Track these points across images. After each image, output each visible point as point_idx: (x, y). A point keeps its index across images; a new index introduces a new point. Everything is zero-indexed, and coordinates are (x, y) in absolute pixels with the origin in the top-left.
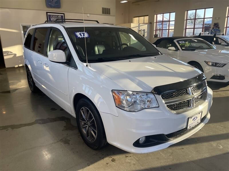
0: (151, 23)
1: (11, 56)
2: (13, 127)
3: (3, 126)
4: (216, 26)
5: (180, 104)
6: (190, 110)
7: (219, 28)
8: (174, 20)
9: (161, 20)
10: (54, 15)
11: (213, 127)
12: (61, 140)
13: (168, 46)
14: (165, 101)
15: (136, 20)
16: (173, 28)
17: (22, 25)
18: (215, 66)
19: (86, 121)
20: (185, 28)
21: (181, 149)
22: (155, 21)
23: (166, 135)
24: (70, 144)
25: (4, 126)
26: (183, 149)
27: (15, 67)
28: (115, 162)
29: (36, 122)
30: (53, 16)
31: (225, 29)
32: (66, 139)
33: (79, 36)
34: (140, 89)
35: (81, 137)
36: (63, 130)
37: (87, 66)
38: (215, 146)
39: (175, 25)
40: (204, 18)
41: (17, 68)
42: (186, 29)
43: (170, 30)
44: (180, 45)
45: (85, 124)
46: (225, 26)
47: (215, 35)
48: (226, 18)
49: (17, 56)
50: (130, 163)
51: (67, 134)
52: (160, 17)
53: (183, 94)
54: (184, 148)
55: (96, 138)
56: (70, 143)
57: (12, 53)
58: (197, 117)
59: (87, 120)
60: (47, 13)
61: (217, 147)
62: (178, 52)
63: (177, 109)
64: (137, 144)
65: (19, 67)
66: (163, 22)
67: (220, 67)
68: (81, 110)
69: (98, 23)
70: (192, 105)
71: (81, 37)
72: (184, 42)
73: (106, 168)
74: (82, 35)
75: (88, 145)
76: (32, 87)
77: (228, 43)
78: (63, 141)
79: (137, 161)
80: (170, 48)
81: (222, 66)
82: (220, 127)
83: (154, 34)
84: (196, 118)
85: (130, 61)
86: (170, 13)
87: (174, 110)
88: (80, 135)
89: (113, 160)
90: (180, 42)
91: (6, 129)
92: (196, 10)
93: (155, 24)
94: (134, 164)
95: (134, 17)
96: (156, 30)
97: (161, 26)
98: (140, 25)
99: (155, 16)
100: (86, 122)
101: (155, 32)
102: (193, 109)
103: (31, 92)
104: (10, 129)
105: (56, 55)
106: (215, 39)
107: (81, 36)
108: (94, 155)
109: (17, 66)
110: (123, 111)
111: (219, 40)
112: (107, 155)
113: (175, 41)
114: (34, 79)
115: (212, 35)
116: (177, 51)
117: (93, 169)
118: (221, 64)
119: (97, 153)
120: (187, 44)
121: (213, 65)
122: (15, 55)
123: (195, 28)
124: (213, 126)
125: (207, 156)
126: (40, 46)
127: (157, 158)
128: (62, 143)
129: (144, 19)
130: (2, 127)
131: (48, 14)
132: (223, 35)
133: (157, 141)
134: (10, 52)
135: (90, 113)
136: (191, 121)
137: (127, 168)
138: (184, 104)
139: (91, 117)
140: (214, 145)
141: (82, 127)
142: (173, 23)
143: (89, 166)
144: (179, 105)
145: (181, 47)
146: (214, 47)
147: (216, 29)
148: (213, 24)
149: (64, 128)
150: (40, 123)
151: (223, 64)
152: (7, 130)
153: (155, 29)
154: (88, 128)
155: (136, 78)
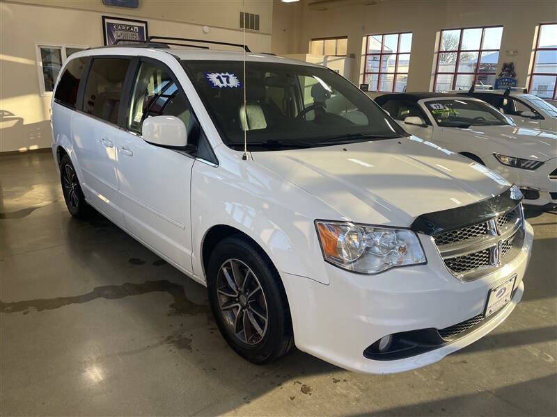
0: (353, 56)
1: (11, 124)
2: (42, 305)
3: (13, 303)
4: (509, 72)
5: (472, 258)
6: (493, 270)
7: (514, 75)
8: (409, 51)
9: (378, 51)
10: (121, 25)
11: (526, 311)
12: (169, 339)
13: (403, 113)
14: (440, 249)
15: (316, 45)
16: (406, 70)
17: (39, 46)
18: (518, 166)
19: (237, 292)
20: (433, 71)
21: (460, 362)
22: (363, 52)
23: (439, 331)
24: (193, 349)
25: (15, 302)
26: (465, 362)
27: (18, 151)
28: (310, 394)
29: (98, 293)
30: (119, 28)
31: (528, 78)
32: (180, 336)
33: (217, 83)
34: (382, 220)
35: (218, 332)
36: (169, 315)
37: (244, 158)
38: (536, 355)
39: (412, 63)
40: (480, 51)
41: (24, 153)
42: (437, 73)
43: (398, 75)
44: (432, 113)
45: (231, 300)
46: (529, 72)
47: (508, 91)
48: (533, 53)
49: (25, 123)
50: (346, 396)
51: (182, 325)
52: (374, 43)
53: (478, 233)
54: (468, 361)
55: (263, 336)
56: (191, 346)
57: (13, 115)
58: (505, 289)
59: (240, 291)
60: (104, 18)
61: (543, 359)
62: (429, 130)
63: (465, 270)
64: (373, 352)
65: (29, 152)
66: (381, 54)
67: (528, 168)
68: (225, 266)
69: (248, 50)
70: (495, 260)
71: (221, 85)
72: (442, 107)
73: (292, 410)
74: (224, 80)
75: (237, 352)
76: (74, 205)
77: (537, 113)
78: (173, 341)
79: (363, 391)
80: (409, 119)
81: (533, 167)
82: (541, 311)
83: (361, 82)
84: (503, 291)
85: (345, 150)
86: (399, 34)
87: (459, 270)
88: (217, 327)
89: (305, 390)
90: (433, 106)
91: (21, 310)
92: (462, 29)
93: (363, 58)
94: (358, 400)
95: (313, 40)
96: (365, 73)
97: (377, 64)
98: (328, 59)
99: (365, 39)
100: (236, 296)
101: (361, 77)
102: (498, 269)
103: (71, 216)
104: (33, 311)
105: (158, 127)
106: (505, 101)
107: (222, 82)
108: (257, 376)
109: (23, 149)
110: (343, 271)
111: (515, 102)
112: (289, 377)
113: (421, 103)
114: (83, 184)
115: (501, 92)
116: (427, 127)
117: (260, 411)
118: (533, 162)
119: (263, 373)
120: (447, 112)
121: (512, 164)
122: (21, 120)
123: (459, 74)
124: (526, 308)
125: (524, 380)
126: (92, 100)
127: (409, 384)
128: (172, 348)
129: (336, 44)
130: (10, 304)
131: (107, 21)
132: (525, 92)
133: (416, 345)
134: (8, 112)
135: (250, 273)
136: (494, 298)
137: (341, 409)
138: (480, 257)
139: (251, 285)
140: (534, 354)
141: (222, 309)
142: (407, 57)
143: (248, 403)
144: (469, 258)
145: (435, 117)
146: (510, 122)
147: (508, 79)
148: (502, 66)
149: (171, 309)
150: (107, 297)
151: (536, 162)
152: (24, 313)
153: (362, 71)
154: (241, 310)
155: (370, 193)
